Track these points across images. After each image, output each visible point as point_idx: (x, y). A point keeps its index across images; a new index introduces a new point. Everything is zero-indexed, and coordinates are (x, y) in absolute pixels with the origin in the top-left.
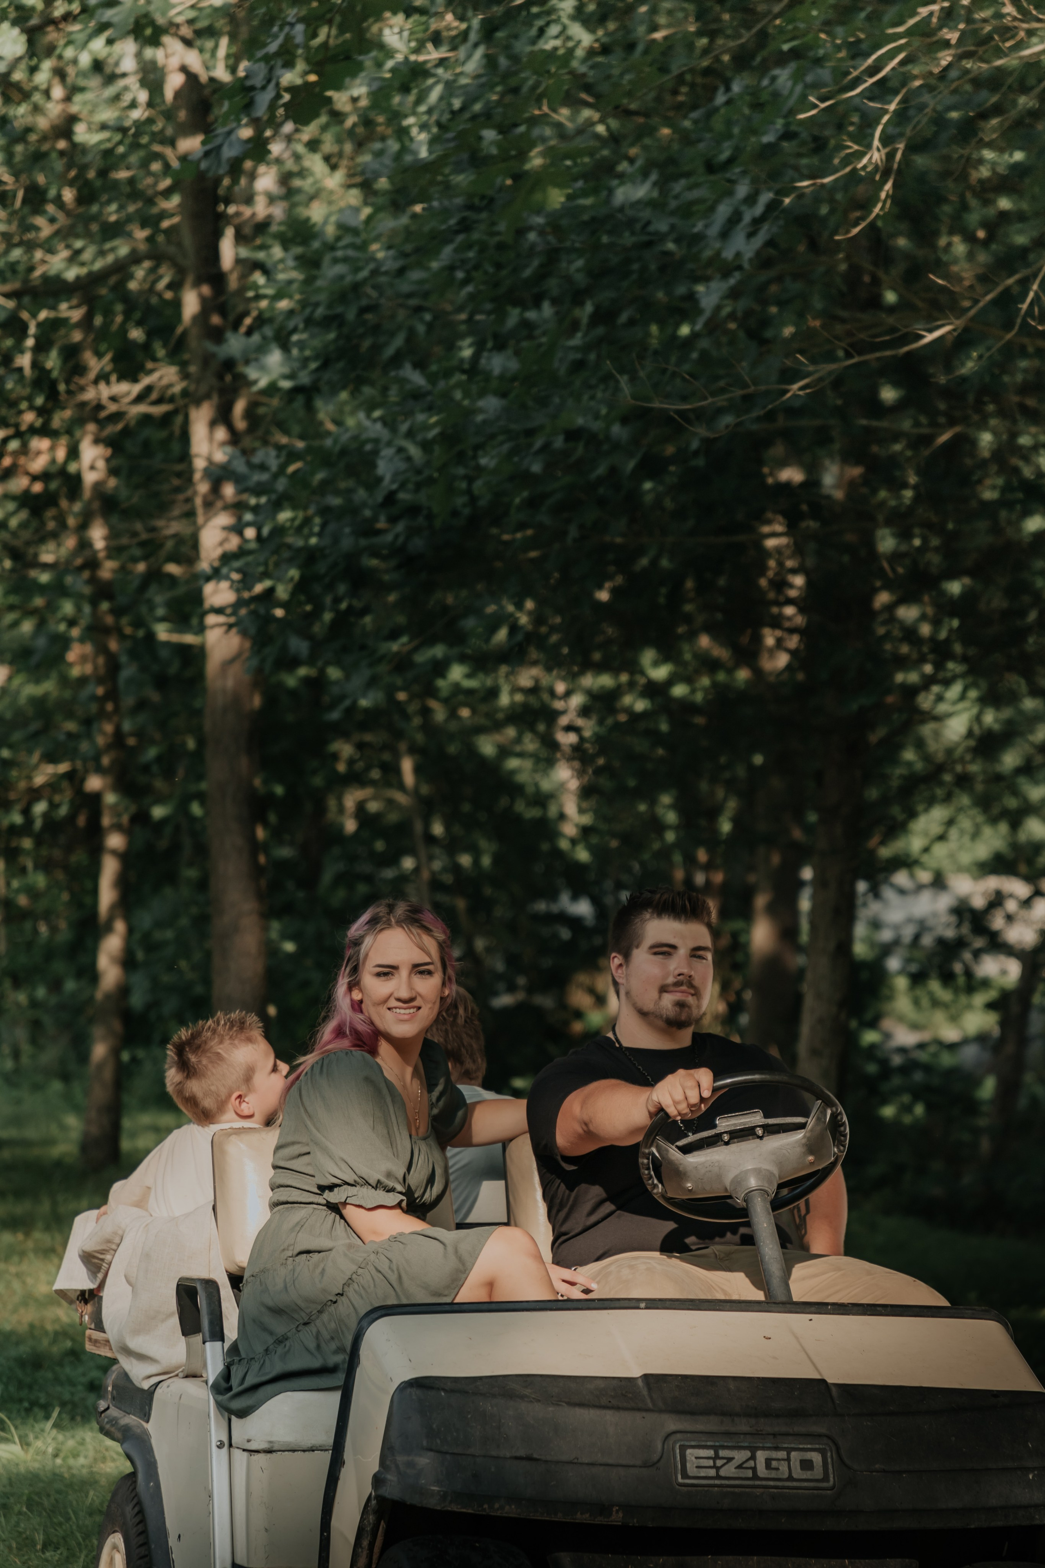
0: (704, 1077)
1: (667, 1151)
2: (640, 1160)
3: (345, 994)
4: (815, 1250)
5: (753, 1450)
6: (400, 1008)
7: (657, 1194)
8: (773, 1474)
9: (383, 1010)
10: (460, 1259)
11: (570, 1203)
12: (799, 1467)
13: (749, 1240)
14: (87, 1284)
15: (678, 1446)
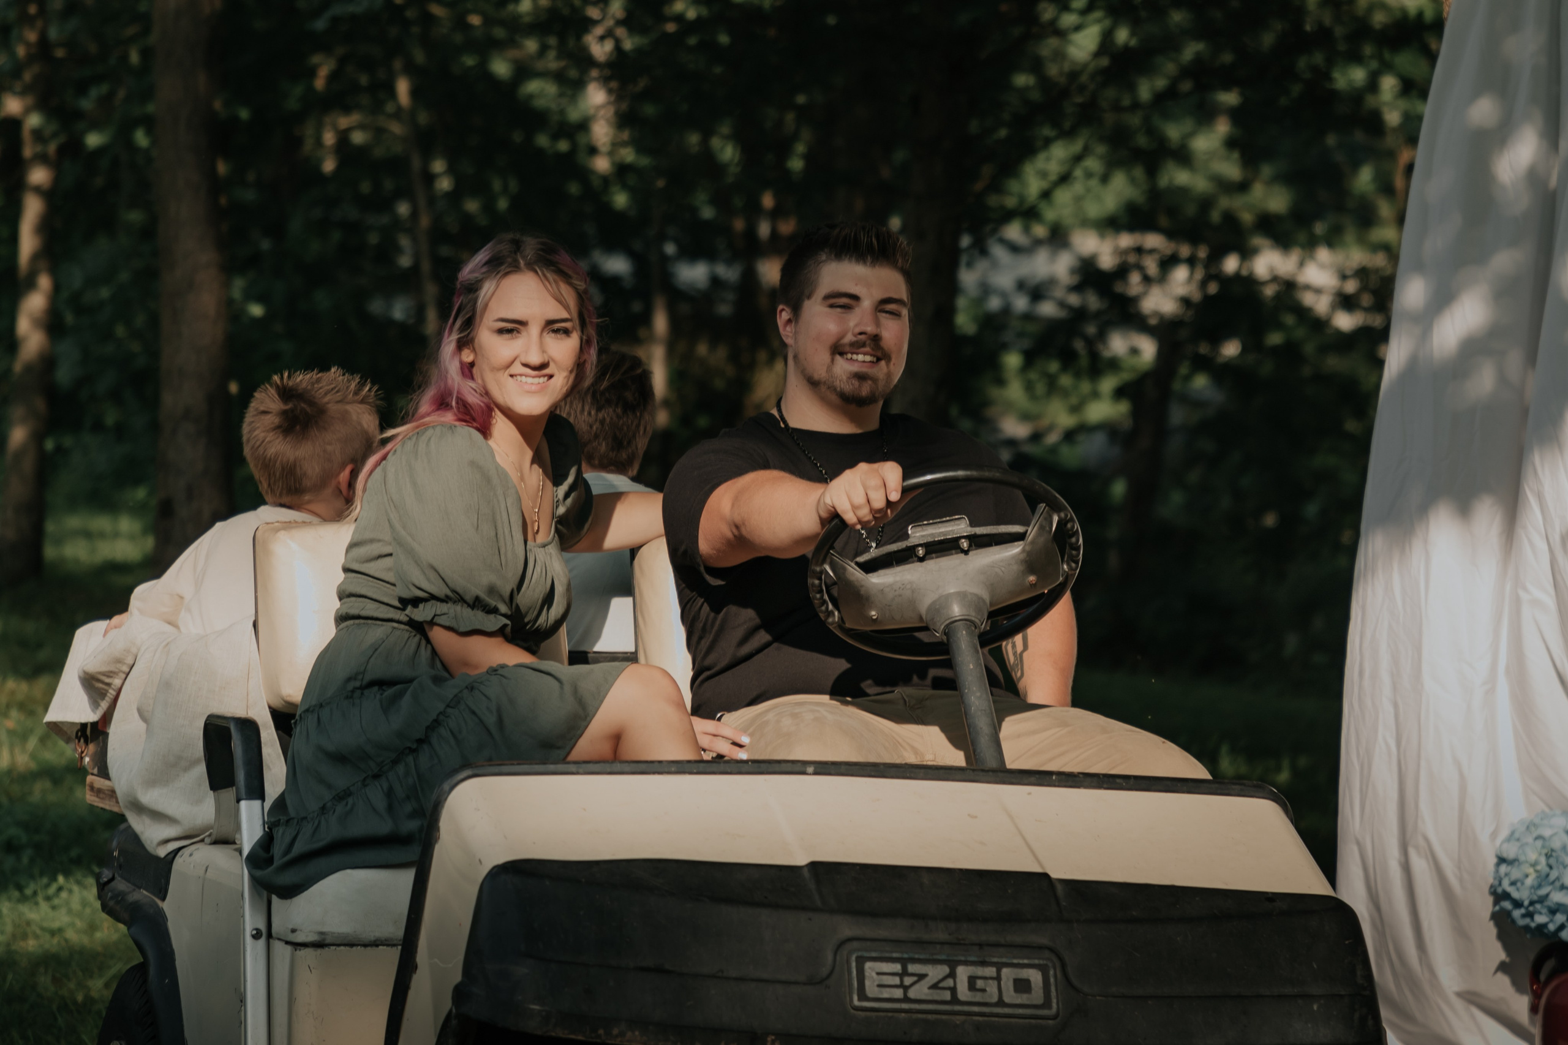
0: (891, 473)
1: (845, 569)
2: (810, 581)
3: (454, 354)
4: (1032, 699)
5: (953, 965)
6: (526, 376)
7: (832, 624)
8: (978, 997)
9: (504, 377)
10: (580, 702)
11: (716, 628)
12: (1011, 988)
13: (950, 684)
14: (88, 715)
15: (854, 958)
